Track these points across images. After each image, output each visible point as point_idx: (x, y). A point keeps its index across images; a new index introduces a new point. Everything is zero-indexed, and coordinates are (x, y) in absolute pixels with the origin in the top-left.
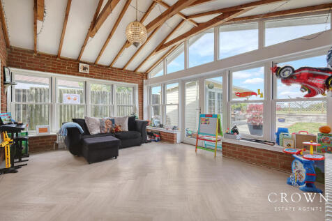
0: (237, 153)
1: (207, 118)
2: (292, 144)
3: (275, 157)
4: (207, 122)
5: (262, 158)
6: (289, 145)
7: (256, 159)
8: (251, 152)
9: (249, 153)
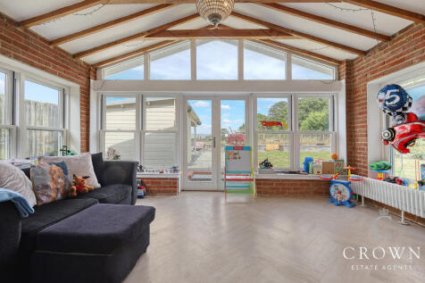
0: (274, 189)
1: (236, 151)
2: (321, 171)
3: (308, 185)
4: (237, 156)
5: (299, 189)
6: (318, 172)
7: (293, 191)
8: (289, 185)
9: (286, 186)
